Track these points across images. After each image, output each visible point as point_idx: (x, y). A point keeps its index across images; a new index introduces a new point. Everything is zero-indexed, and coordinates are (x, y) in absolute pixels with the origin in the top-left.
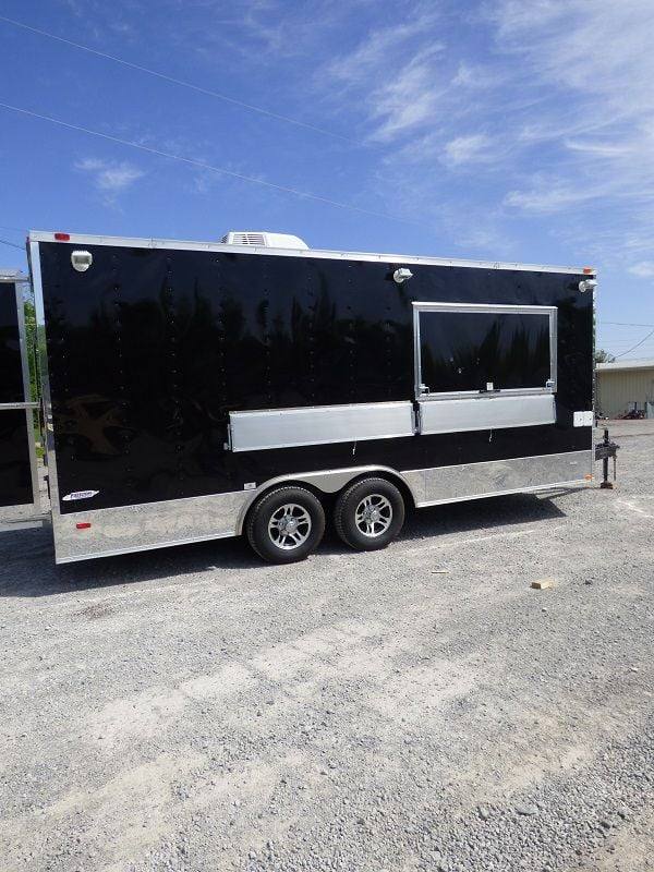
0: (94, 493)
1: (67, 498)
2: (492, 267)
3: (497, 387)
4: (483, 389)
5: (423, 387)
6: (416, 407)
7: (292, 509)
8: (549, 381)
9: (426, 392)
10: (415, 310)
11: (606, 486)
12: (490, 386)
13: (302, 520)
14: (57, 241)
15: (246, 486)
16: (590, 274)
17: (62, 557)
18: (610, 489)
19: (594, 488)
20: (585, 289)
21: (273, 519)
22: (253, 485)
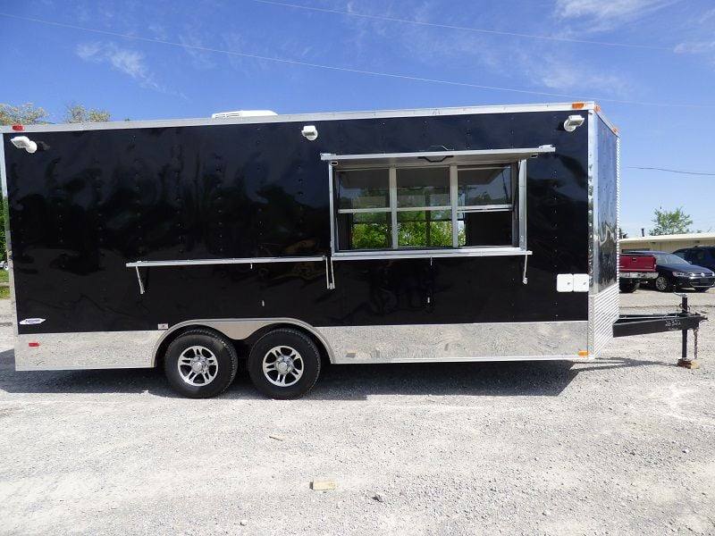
0: (42, 320)
1: (23, 323)
2: (431, 115)
7: (200, 351)
10: (330, 166)
11: (684, 363)
13: (211, 361)
14: (14, 131)
15: (160, 326)
16: (583, 109)
17: (21, 366)
18: (690, 368)
19: (670, 365)
20: (574, 128)
21: (182, 358)
22: (166, 326)
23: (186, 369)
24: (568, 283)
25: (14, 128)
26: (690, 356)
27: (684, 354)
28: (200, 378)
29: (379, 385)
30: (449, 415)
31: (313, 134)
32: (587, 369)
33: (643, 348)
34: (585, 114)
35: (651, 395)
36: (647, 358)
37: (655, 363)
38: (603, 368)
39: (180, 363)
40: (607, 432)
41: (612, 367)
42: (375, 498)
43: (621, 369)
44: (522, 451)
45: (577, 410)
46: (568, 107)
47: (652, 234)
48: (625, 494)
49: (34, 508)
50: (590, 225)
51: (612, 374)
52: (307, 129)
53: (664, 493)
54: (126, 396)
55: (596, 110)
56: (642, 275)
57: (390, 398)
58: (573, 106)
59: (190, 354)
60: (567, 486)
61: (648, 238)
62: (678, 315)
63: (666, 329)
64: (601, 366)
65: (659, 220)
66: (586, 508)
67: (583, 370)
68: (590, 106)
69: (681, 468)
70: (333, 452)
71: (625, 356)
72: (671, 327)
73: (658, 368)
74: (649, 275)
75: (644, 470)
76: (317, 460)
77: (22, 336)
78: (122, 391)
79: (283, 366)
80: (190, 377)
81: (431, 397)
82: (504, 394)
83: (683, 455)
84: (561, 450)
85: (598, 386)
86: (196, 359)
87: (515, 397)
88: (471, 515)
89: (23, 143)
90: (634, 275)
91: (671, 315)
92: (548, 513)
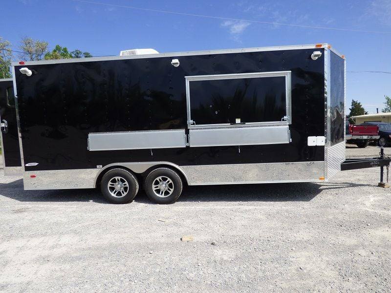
0: (36, 164)
1: (27, 165)
2: (240, 52)
3: (244, 121)
4: (233, 122)
5: (192, 121)
6: (187, 132)
7: (119, 179)
8: (285, 117)
9: (194, 124)
10: (186, 81)
11: (381, 185)
12: (238, 121)
13: (125, 185)
14: (20, 65)
15: (98, 166)
16: (321, 47)
17: (27, 188)
18: (384, 187)
19: (374, 186)
20: (317, 58)
21: (110, 183)
22: (101, 166)
23: (112, 189)
24: (313, 141)
25: (20, 63)
26: (384, 181)
27: (382, 180)
28: (119, 194)
29: (214, 197)
30: (250, 210)
31: (177, 63)
32: (327, 189)
33: (361, 178)
34: (322, 50)
35: (359, 200)
36: (362, 183)
37: (366, 185)
38: (336, 188)
39: (109, 186)
40: (331, 217)
41: (342, 187)
42: (212, 244)
43: (347, 188)
44: (285, 225)
45: (317, 208)
46: (313, 47)
47: (383, 112)
48: (333, 242)
49: (53, 247)
50: (326, 110)
51: (340, 190)
52: (174, 61)
53: (352, 241)
54: (81, 203)
55: (329, 48)
56: (370, 137)
57: (219, 203)
58: (317, 46)
59: (114, 181)
60: (305, 239)
61: (381, 114)
62: (378, 158)
63: (371, 166)
64: (336, 186)
65: (388, 103)
66: (312, 247)
67: (325, 189)
68: (325, 46)
69: (364, 231)
70: (191, 226)
71: (350, 182)
72: (374, 165)
73: (367, 187)
74: (374, 137)
75: (345, 232)
76: (183, 230)
77: (27, 172)
78: (78, 201)
79: (163, 186)
80: (114, 193)
81: (241, 202)
82: (280, 200)
83: (366, 226)
84: (305, 225)
85: (331, 197)
86: (117, 183)
87: (286, 202)
88: (257, 250)
89: (25, 71)
90: (365, 137)
91: (374, 158)
92: (294, 249)
